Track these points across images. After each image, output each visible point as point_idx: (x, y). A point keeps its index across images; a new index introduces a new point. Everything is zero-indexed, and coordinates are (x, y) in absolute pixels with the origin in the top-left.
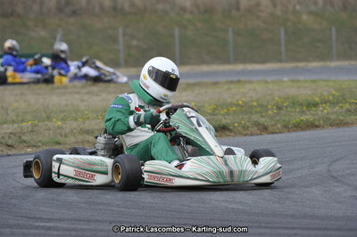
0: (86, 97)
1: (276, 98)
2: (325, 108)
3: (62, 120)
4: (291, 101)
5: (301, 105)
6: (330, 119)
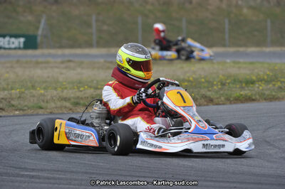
1: (221, 76)
2: (261, 85)
3: (45, 89)
4: (233, 79)
5: (241, 82)
6: (264, 94)
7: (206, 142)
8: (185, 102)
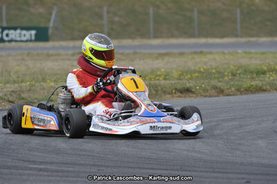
2: (271, 76)
4: (244, 69)
5: (252, 72)
6: (275, 84)
7: (153, 125)
8: (137, 87)
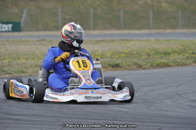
0: (39, 47)
1: (147, 50)
2: (174, 56)
3: (26, 59)
4: (155, 51)
5: (161, 53)
6: (177, 62)
